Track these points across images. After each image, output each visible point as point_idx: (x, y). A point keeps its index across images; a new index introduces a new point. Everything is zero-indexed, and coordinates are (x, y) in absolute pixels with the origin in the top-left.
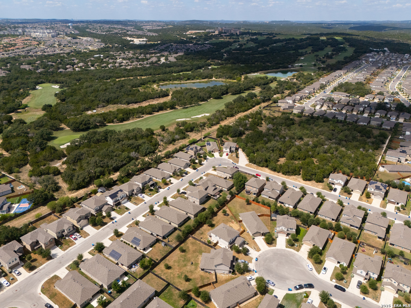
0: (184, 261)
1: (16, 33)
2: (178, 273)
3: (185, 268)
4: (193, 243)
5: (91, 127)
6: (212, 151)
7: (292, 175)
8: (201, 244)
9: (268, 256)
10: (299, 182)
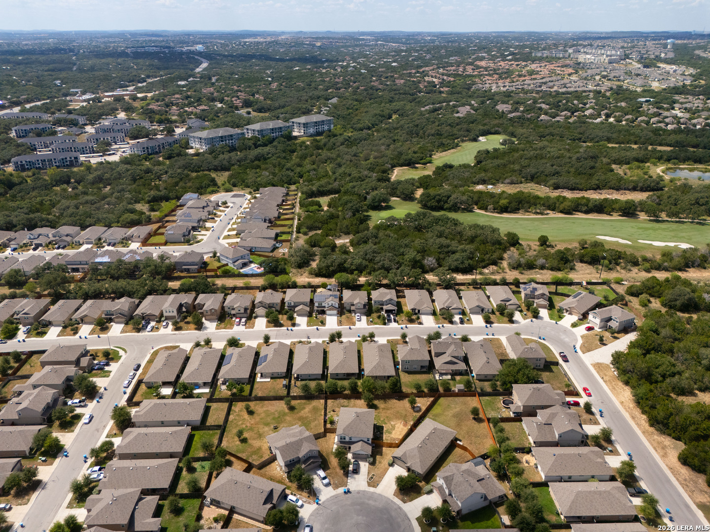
0: (274, 419)
1: (558, 56)
2: (248, 425)
3: (261, 426)
4: (315, 410)
5: (445, 207)
6: (567, 311)
7: (670, 435)
8: (323, 417)
9: (371, 502)
10: (664, 456)
